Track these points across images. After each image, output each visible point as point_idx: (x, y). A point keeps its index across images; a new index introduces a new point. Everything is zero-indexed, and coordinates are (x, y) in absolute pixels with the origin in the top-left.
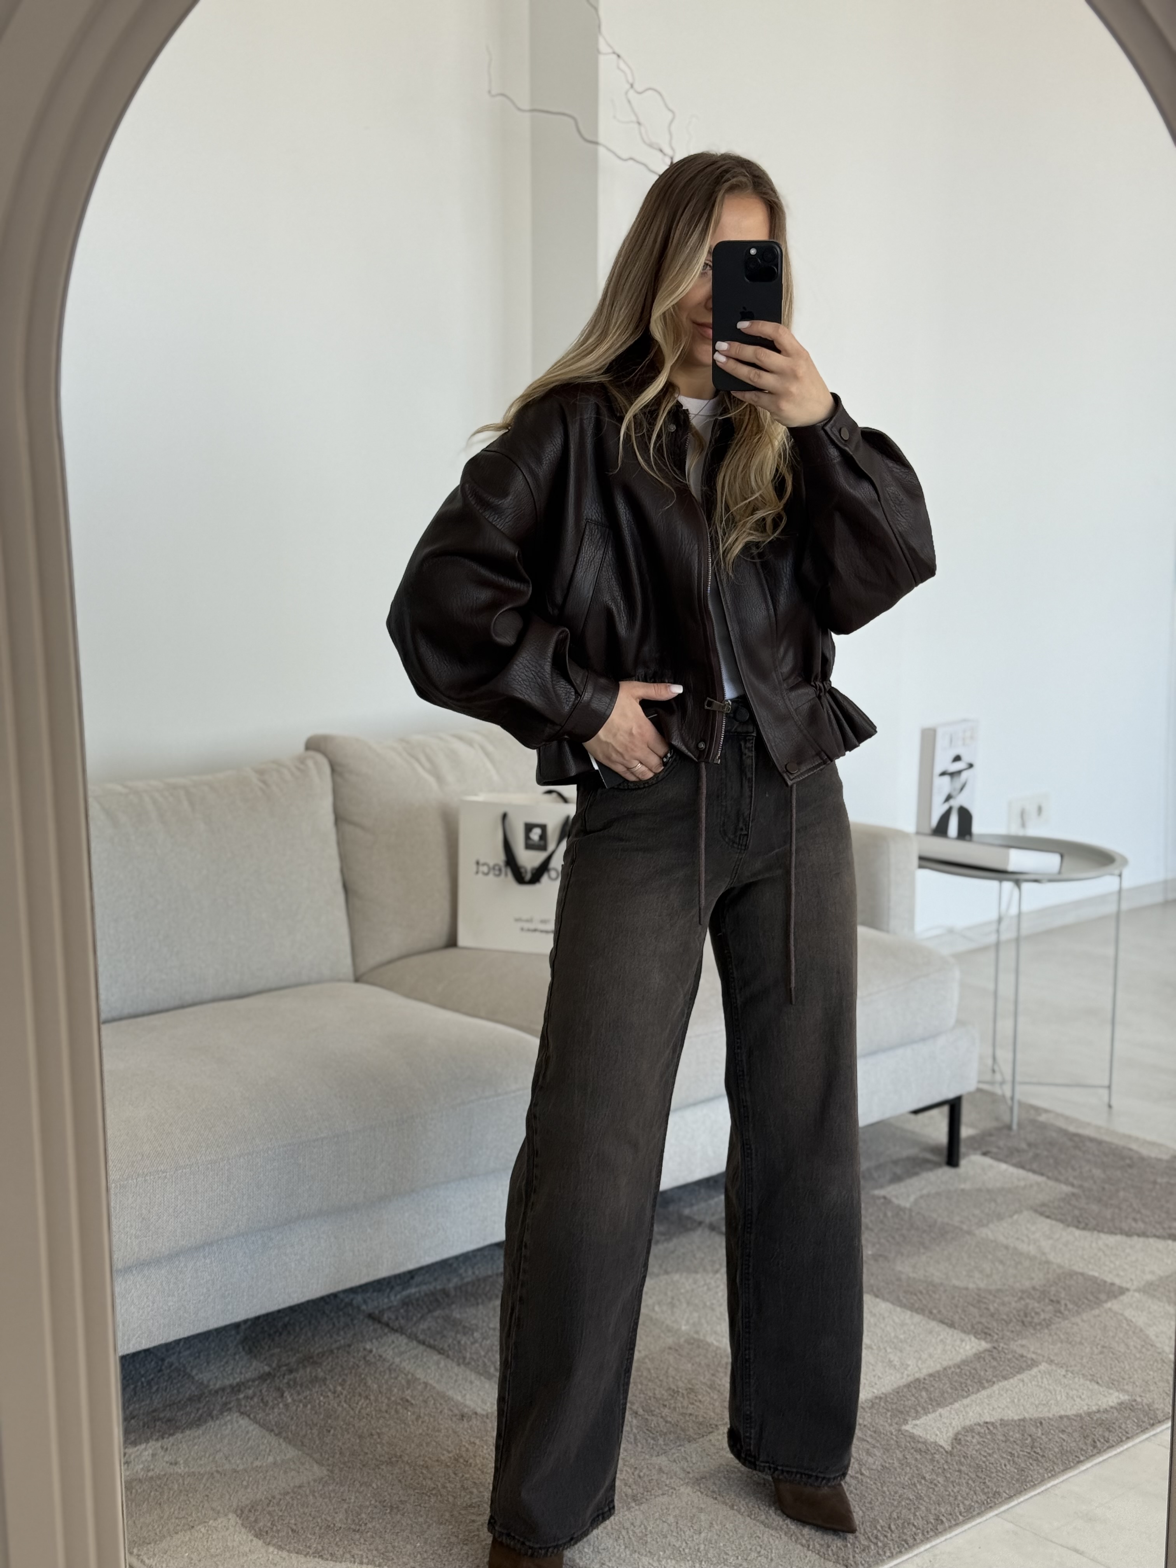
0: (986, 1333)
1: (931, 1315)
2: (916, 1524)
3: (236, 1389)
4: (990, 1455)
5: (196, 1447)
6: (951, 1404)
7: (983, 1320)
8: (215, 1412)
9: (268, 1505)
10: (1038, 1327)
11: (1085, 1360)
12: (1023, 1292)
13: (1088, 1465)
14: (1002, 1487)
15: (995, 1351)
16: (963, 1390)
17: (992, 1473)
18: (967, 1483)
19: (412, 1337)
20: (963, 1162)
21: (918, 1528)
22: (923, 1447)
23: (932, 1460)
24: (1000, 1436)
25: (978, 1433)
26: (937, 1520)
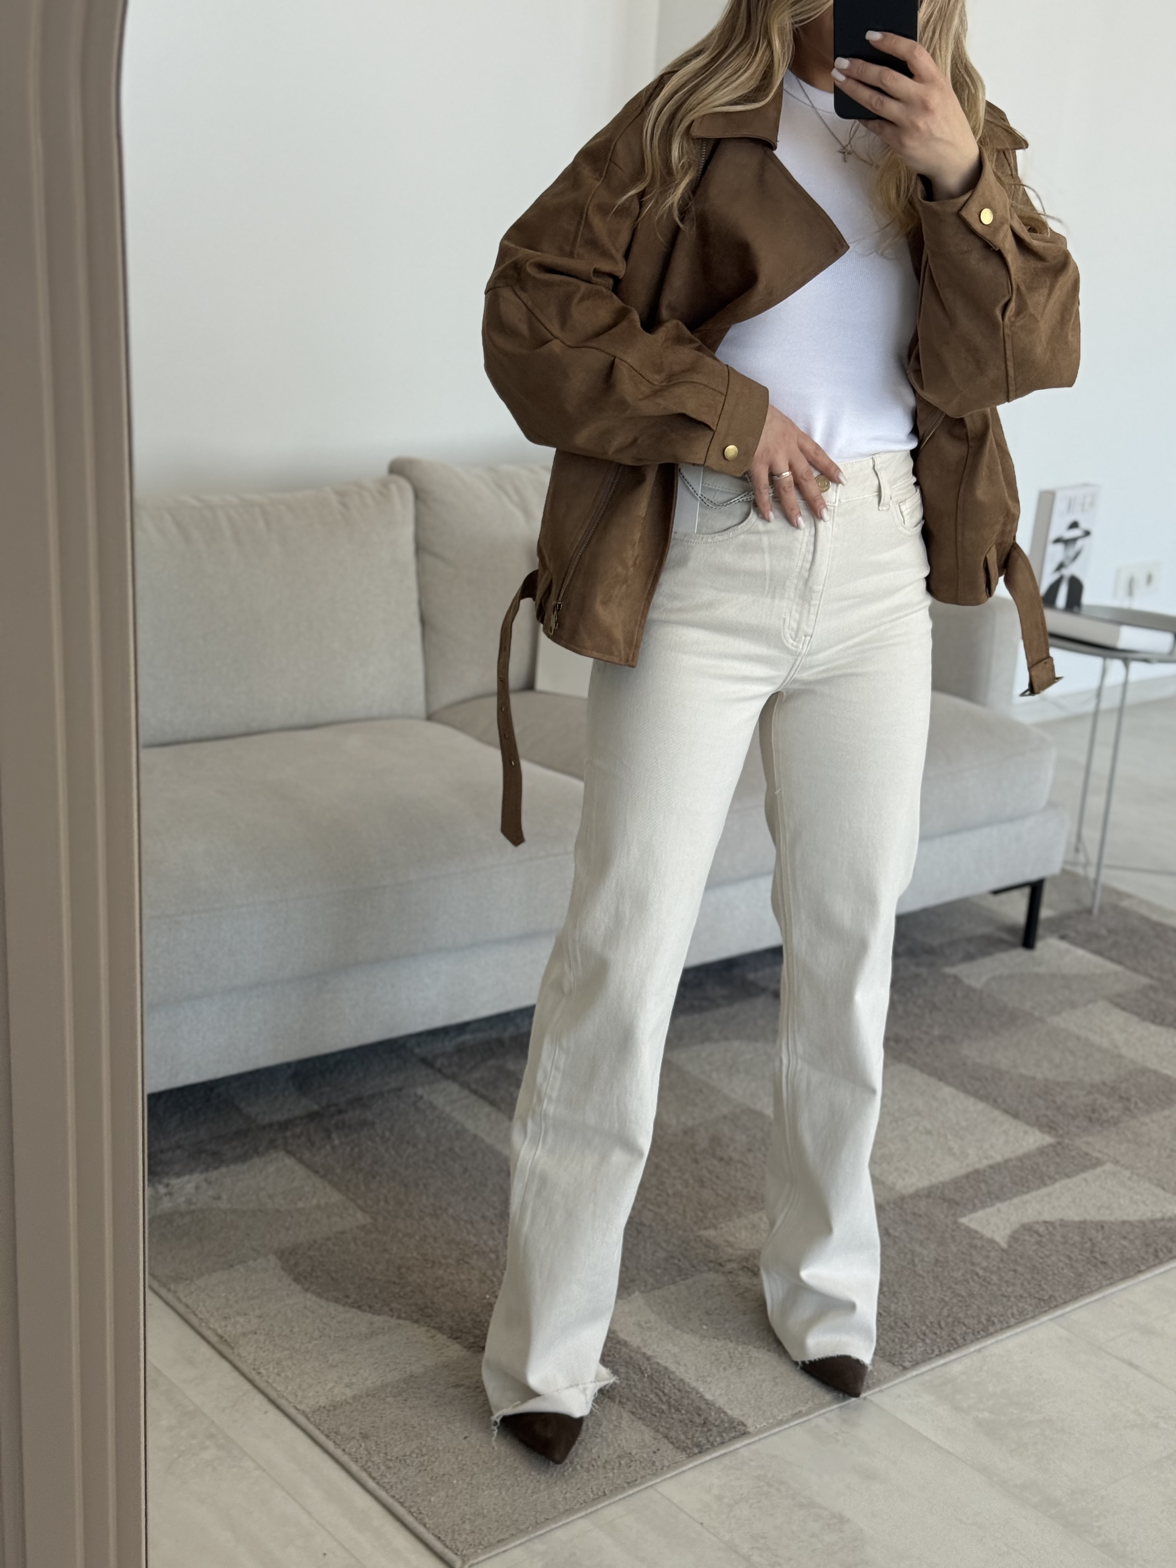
0: (1051, 1128)
1: (995, 1104)
2: (966, 1323)
3: (284, 1126)
4: (1048, 1256)
5: (240, 1184)
6: (1010, 1198)
7: (1049, 1113)
8: (261, 1149)
9: (309, 1249)
10: (1106, 1125)
11: (1152, 1163)
12: (1092, 1086)
13: (1148, 1275)
14: (1058, 1291)
15: (1059, 1147)
16: (1023, 1186)
17: (1048, 1275)
18: (1022, 1284)
19: (465, 1085)
20: (1040, 945)
21: (968, 1328)
22: (979, 1243)
23: (987, 1257)
24: (1058, 1238)
25: (1037, 1232)
26: (988, 1320)
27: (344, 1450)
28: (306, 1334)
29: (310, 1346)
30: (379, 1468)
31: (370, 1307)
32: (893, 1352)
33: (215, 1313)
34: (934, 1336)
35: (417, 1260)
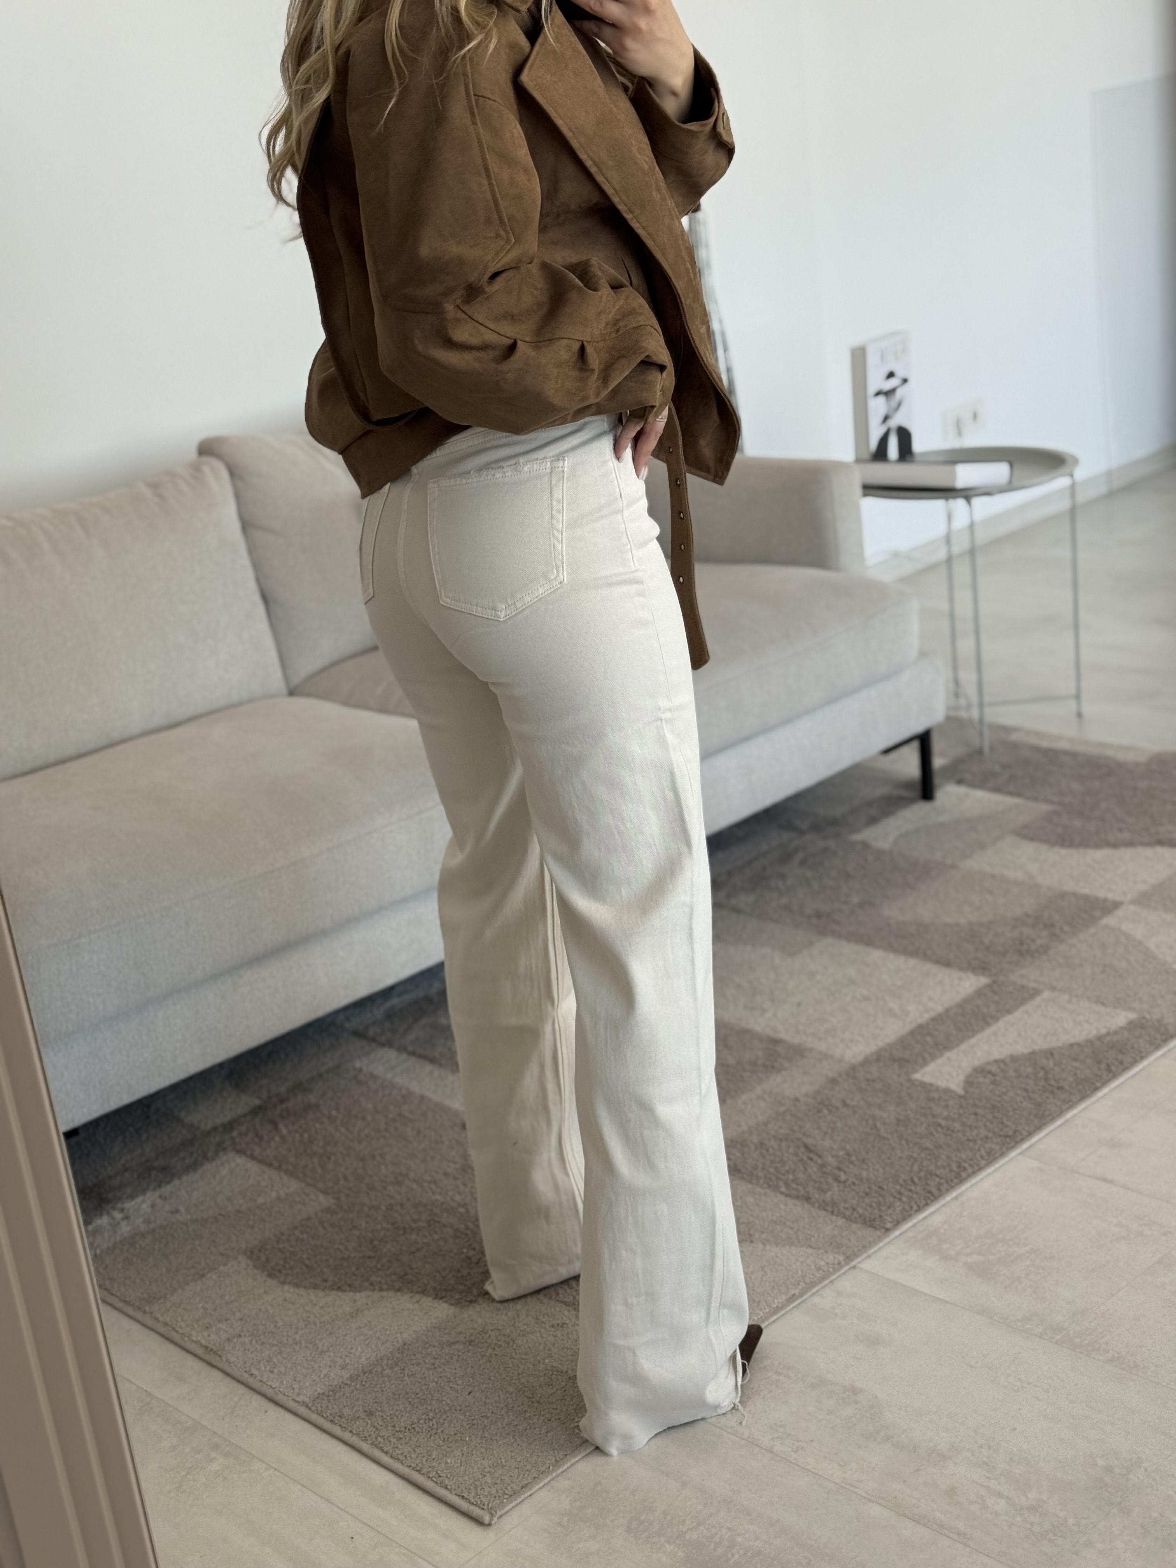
0: (984, 969)
1: (925, 957)
2: (938, 1174)
3: (228, 1127)
4: (1005, 1094)
5: (195, 1193)
6: (957, 1045)
7: (980, 955)
8: (210, 1154)
9: (278, 1242)
10: (1036, 955)
11: (1088, 982)
12: (1016, 920)
13: (1105, 1090)
14: (1021, 1124)
15: (995, 986)
16: (968, 1030)
17: (1008, 1112)
18: (985, 1126)
19: (402, 1049)
20: (939, 794)
21: (941, 1178)
22: (936, 1096)
23: (946, 1107)
24: (1011, 1073)
25: (990, 1072)
26: (959, 1166)
27: (351, 1432)
28: (291, 1326)
29: (297, 1337)
30: (390, 1442)
31: (350, 1286)
32: (873, 1217)
33: (196, 1326)
34: (910, 1194)
35: (388, 1230)
